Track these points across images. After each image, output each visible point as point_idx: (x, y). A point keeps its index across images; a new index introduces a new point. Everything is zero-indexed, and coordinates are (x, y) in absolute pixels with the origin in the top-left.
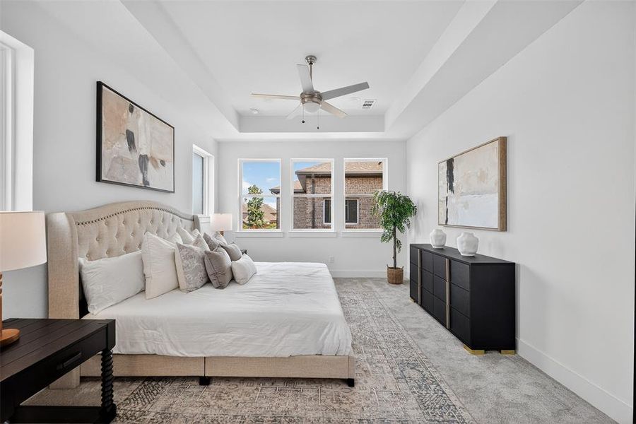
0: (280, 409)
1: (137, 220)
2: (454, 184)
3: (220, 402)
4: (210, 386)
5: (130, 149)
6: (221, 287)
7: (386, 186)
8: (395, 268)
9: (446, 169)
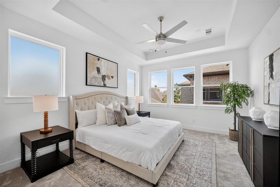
0: (116, 183)
1: (100, 98)
2: (274, 73)
3: (100, 171)
4: (103, 163)
5: (98, 74)
6: (119, 126)
7: (232, 79)
8: (235, 130)
9: (268, 63)
